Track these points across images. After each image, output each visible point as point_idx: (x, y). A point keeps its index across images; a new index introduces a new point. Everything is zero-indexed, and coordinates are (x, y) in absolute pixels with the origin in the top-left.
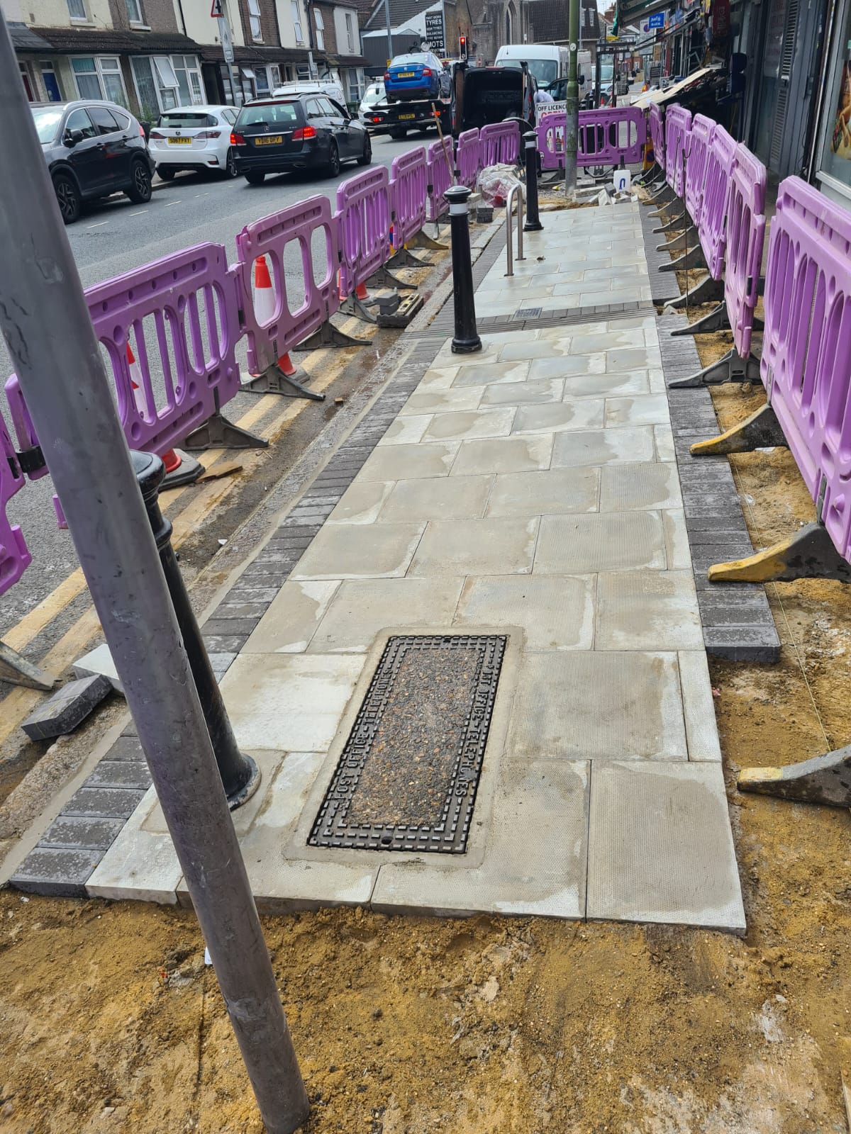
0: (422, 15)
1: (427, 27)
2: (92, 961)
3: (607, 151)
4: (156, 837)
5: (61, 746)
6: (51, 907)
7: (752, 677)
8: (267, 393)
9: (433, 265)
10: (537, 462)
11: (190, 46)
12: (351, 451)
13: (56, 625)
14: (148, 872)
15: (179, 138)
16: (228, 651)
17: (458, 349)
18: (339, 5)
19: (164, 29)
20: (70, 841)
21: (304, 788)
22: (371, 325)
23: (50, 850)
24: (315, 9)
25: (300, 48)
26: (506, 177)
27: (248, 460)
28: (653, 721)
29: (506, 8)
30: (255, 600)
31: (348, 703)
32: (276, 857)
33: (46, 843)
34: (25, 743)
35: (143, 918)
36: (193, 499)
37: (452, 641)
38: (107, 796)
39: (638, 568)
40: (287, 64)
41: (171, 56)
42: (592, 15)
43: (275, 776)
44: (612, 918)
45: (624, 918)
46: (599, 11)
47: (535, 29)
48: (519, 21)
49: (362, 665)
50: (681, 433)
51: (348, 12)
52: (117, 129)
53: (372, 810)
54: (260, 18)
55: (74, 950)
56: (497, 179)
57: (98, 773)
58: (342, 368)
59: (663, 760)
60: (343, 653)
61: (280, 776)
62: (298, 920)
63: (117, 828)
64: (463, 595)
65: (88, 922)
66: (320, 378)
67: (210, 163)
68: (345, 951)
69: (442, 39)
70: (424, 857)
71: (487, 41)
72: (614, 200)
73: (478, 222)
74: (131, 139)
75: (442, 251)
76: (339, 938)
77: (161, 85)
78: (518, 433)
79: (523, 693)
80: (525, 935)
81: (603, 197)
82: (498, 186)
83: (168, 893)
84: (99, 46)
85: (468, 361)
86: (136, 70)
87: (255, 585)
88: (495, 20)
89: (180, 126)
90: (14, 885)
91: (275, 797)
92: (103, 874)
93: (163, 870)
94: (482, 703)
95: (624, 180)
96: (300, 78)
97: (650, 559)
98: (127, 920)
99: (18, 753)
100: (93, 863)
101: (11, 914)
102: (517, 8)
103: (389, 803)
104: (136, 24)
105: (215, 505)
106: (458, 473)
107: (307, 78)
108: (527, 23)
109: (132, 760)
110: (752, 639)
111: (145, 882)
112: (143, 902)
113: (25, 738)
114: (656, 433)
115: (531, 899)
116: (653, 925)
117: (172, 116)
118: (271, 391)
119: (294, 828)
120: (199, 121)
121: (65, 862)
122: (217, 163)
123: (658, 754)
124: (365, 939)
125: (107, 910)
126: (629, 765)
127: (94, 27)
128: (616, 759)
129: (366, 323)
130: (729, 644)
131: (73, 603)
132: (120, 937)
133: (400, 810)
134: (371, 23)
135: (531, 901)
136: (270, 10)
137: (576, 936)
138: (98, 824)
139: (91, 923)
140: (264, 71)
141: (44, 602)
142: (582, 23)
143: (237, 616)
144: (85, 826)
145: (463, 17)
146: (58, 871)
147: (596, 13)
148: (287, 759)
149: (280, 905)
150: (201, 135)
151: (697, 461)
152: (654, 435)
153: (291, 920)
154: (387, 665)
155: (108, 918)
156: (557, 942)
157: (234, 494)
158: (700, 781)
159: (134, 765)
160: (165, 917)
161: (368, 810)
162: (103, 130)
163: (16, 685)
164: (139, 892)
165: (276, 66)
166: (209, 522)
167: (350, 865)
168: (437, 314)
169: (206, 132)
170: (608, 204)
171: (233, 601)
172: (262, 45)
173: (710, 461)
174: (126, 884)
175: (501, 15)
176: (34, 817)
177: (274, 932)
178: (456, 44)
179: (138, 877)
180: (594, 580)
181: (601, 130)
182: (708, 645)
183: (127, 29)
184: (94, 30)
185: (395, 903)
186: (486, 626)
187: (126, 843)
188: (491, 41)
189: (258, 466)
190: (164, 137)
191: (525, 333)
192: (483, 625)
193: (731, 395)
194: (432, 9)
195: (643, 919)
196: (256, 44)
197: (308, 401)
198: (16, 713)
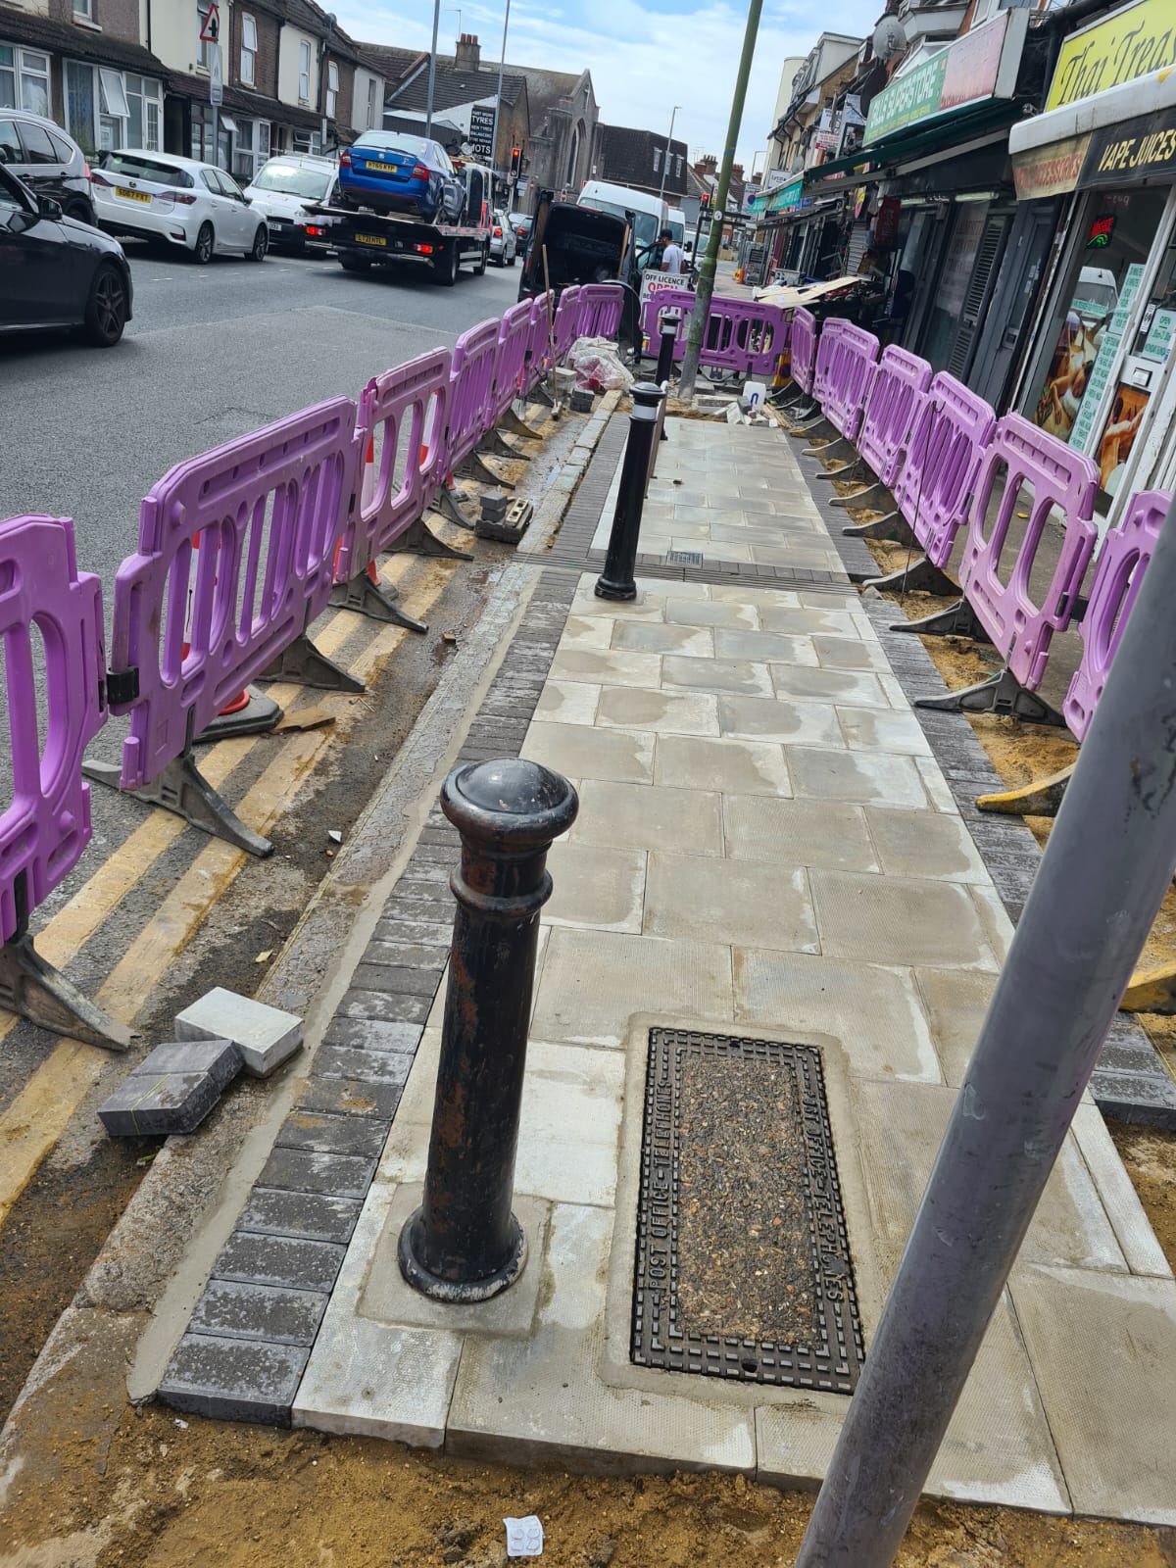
0: (470, 106)
1: (472, 124)
2: (321, 1542)
3: (732, 352)
4: (388, 1331)
5: (175, 1153)
6: (232, 1440)
7: (1153, 1149)
8: (342, 607)
9: (528, 459)
10: (771, 784)
11: (154, 67)
12: (497, 721)
13: (105, 939)
14: (393, 1392)
15: (133, 191)
16: (409, 1020)
17: (605, 593)
18: (364, 66)
19: (121, 34)
20: (245, 1327)
21: (597, 1266)
22: (463, 531)
23: (213, 1340)
24: (331, 63)
25: (301, 107)
26: (606, 357)
27: (340, 707)
28: (1065, 1207)
29: (575, 127)
30: (425, 940)
31: (622, 1129)
32: (591, 1381)
33: (203, 1326)
34: (98, 1137)
35: (388, 1469)
36: (272, 758)
37: (742, 1047)
38: (283, 1250)
39: (965, 966)
40: (280, 125)
41: (124, 73)
42: (679, 163)
43: (546, 1239)
44: (1112, 1515)
45: (1127, 1516)
46: (689, 161)
47: (606, 162)
48: (588, 146)
49: (623, 1070)
50: (953, 774)
51: (373, 77)
52: (56, 160)
53: (714, 1312)
54: (256, 56)
55: (288, 1519)
56: (596, 356)
57: (256, 1207)
58: (440, 590)
59: (1096, 1270)
60: (588, 1046)
61: (554, 1241)
62: (640, 1488)
63: (317, 1309)
64: (736, 976)
65: (298, 1472)
66: (412, 599)
67: (174, 235)
68: (717, 1545)
69: (490, 145)
70: (815, 1397)
71: (544, 161)
72: (748, 420)
73: (572, 408)
74: (72, 178)
75: (535, 441)
76: (705, 1523)
77: (104, 110)
78: (731, 735)
79: (871, 1142)
80: (995, 1536)
81: (733, 412)
82: (595, 367)
83: (433, 1431)
84: (25, 34)
85: (622, 613)
86: (70, 80)
87: (416, 915)
88: (558, 137)
89: (137, 176)
90: (164, 1398)
91: (556, 1276)
92: (317, 1390)
93: (415, 1390)
94: (817, 1151)
95: (756, 395)
96: (297, 148)
97: (976, 957)
98: (361, 1471)
99: (89, 1155)
100: (296, 1369)
101: (164, 1449)
102: (588, 130)
103: (735, 1303)
104: (82, 17)
105: (307, 773)
106: (666, 782)
107: (305, 149)
108: (598, 151)
109: (307, 1191)
110: (1152, 1097)
111: (391, 1409)
112: (384, 1440)
113: (97, 1131)
114: (920, 768)
115: (990, 1478)
116: (1168, 1530)
117: (126, 159)
118: (350, 606)
119: (602, 1333)
120: (167, 176)
121: (246, 1364)
122: (183, 238)
123: (1088, 1259)
124: (748, 1527)
125: (324, 1450)
126: (1054, 1272)
127: (21, 7)
128: (1033, 1262)
129: (457, 527)
130: (1124, 1100)
131: (123, 905)
132: (355, 1501)
133: (755, 1316)
134: (395, 99)
135: (992, 1482)
136: (271, 49)
137: (1063, 1541)
138: (282, 1299)
139: (304, 1472)
140: (250, 125)
141: (78, 897)
142: (667, 172)
143: (405, 963)
144: (262, 1301)
145: (520, 123)
146: (239, 1379)
147: (685, 163)
148: (556, 1213)
149: (610, 1462)
150: (166, 196)
151: (986, 818)
152: (919, 772)
153: (628, 1488)
154: (659, 1073)
155: (326, 1465)
156: (1037, 1548)
157: (332, 759)
158: (1157, 1306)
159: (313, 1200)
160: (424, 1470)
161: (707, 1313)
162: (36, 158)
163: (64, 1035)
164: (383, 1425)
165: (268, 123)
166: (305, 799)
167: (708, 1401)
168: (556, 532)
169: (175, 193)
170: (740, 423)
171: (391, 938)
172: (253, 91)
173: (1006, 822)
174: (360, 1410)
175: (567, 133)
176: (164, 1276)
177: (599, 1504)
178: (507, 154)
179: (378, 1399)
180: (911, 976)
181: (728, 323)
182: (1098, 1097)
183: (68, 21)
184: (19, 9)
185: (795, 1472)
186: (782, 1028)
187: (340, 1337)
188: (548, 163)
189: (355, 720)
190: (112, 186)
191: (689, 586)
192: (780, 1026)
193: (991, 729)
194: (480, 103)
195: (1153, 1520)
196: (245, 88)
197: (404, 630)
198: (71, 1084)
